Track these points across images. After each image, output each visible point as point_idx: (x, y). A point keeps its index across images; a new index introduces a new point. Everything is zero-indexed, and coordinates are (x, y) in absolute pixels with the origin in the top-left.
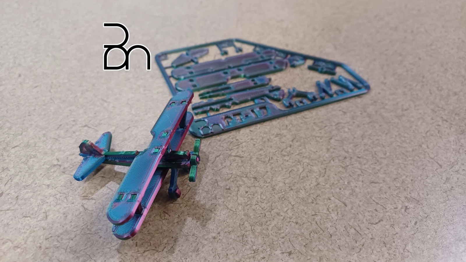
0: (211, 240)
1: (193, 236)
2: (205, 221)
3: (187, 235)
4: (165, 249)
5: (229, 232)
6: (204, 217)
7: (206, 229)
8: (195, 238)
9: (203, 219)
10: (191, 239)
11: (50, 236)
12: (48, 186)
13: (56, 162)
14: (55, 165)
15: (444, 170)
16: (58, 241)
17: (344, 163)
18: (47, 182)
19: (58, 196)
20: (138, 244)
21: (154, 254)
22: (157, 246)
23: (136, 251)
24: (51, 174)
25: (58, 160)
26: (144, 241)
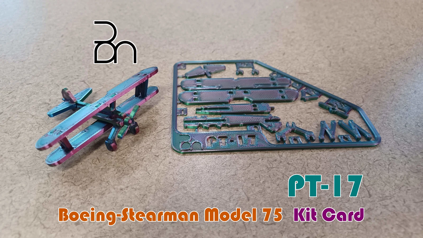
0: (118, 190)
1: (107, 183)
2: (123, 175)
3: (103, 180)
4: (81, 185)
5: (135, 189)
6: (124, 172)
7: (119, 181)
8: (107, 185)
9: (123, 172)
10: (104, 184)
11: (12, 150)
12: (33, 116)
13: (47, 101)
14: (46, 103)
15: (372, 200)
16: (15, 156)
17: (271, 164)
18: (34, 113)
19: (34, 125)
20: (64, 175)
21: (71, 186)
22: (76, 181)
23: (60, 179)
24: (40, 108)
25: (50, 100)
26: (70, 174)
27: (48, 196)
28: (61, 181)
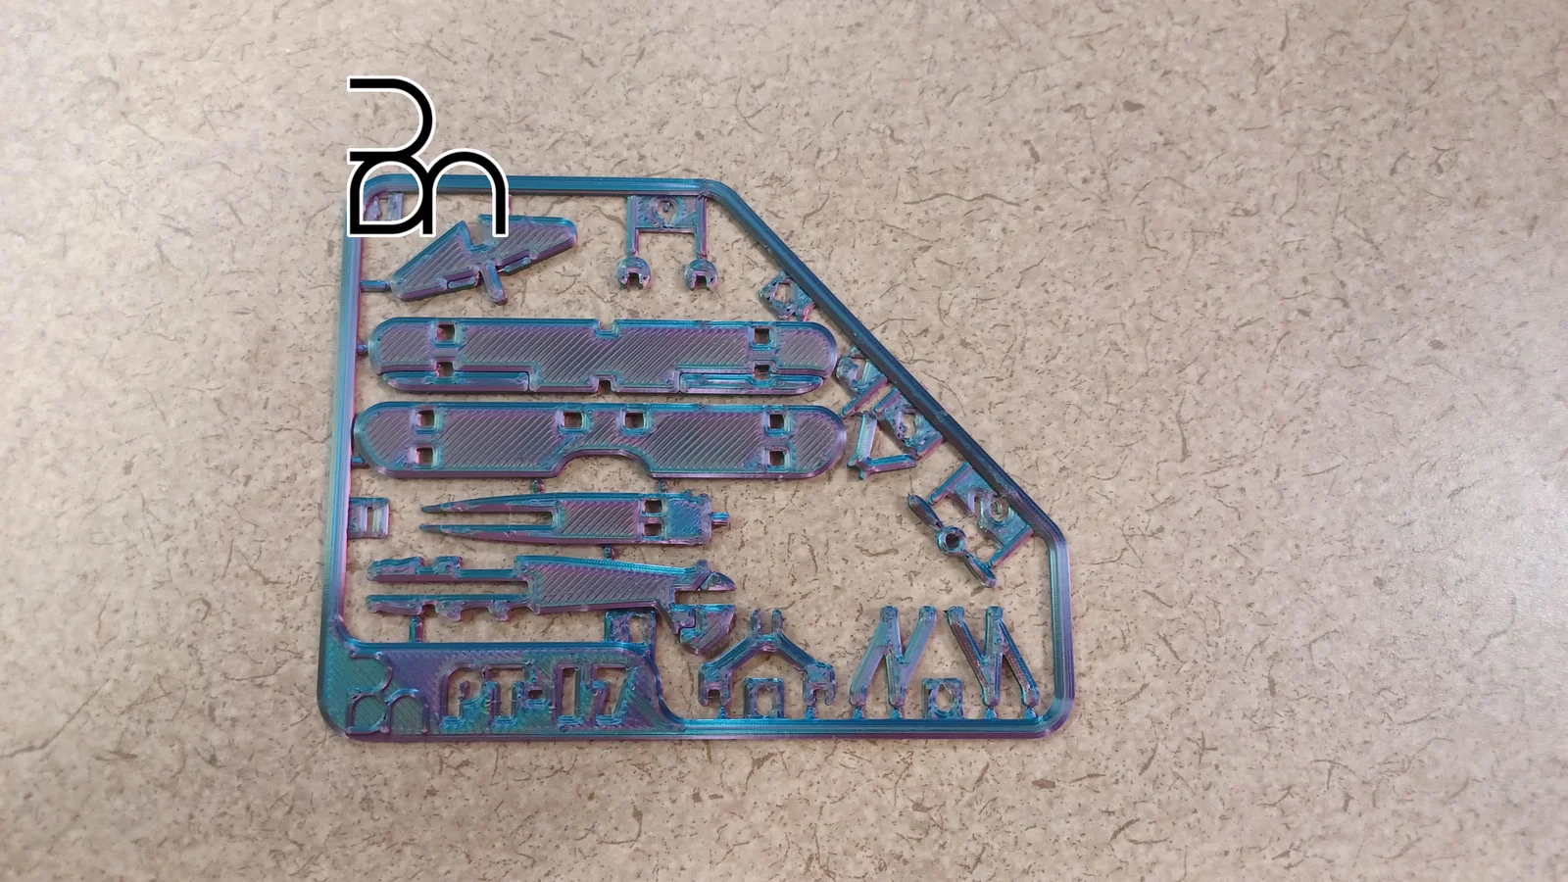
27: (243, 480)
28: (264, 427)
